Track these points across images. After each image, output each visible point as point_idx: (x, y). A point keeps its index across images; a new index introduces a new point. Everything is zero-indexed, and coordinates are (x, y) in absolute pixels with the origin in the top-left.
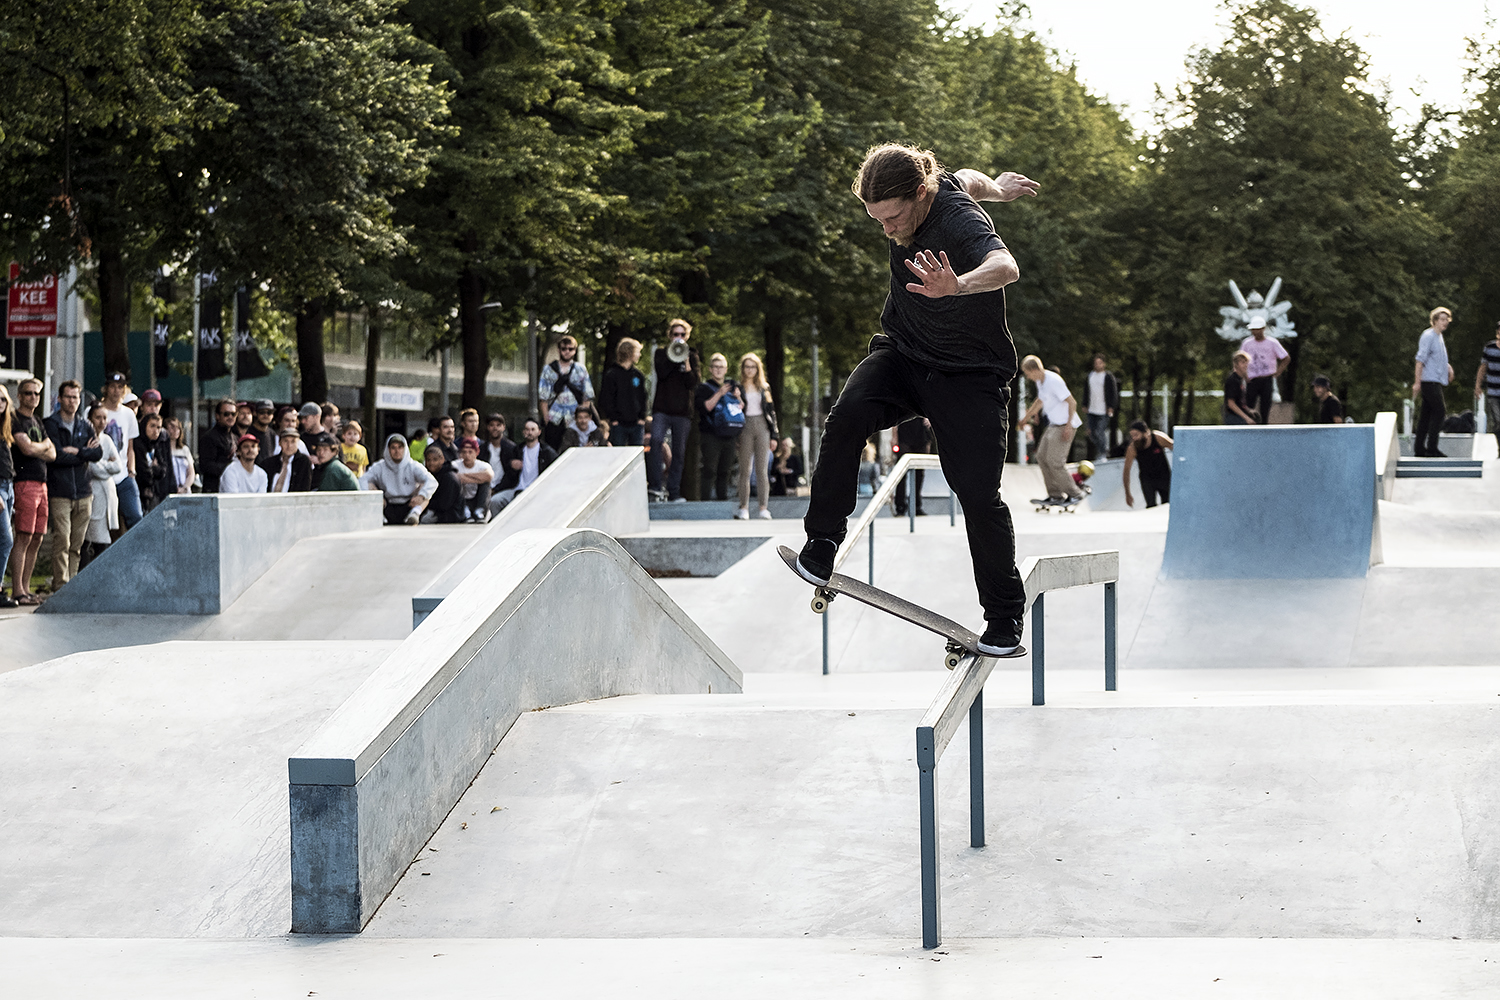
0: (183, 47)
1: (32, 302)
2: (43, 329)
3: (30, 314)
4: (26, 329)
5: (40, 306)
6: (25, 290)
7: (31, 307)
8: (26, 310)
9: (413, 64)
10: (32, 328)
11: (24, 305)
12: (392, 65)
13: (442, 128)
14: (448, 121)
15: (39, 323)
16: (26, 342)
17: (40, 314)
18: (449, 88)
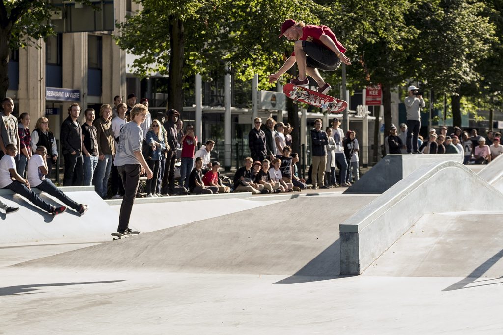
0: (403, 13)
1: (374, 94)
2: (377, 103)
3: (373, 98)
4: (371, 103)
5: (376, 95)
6: (371, 90)
7: (373, 95)
8: (372, 97)
9: (482, 17)
10: (374, 103)
11: (371, 95)
12: (476, 17)
13: (492, 38)
14: (494, 35)
15: (376, 101)
16: (372, 107)
17: (376, 98)
18: (494, 25)
